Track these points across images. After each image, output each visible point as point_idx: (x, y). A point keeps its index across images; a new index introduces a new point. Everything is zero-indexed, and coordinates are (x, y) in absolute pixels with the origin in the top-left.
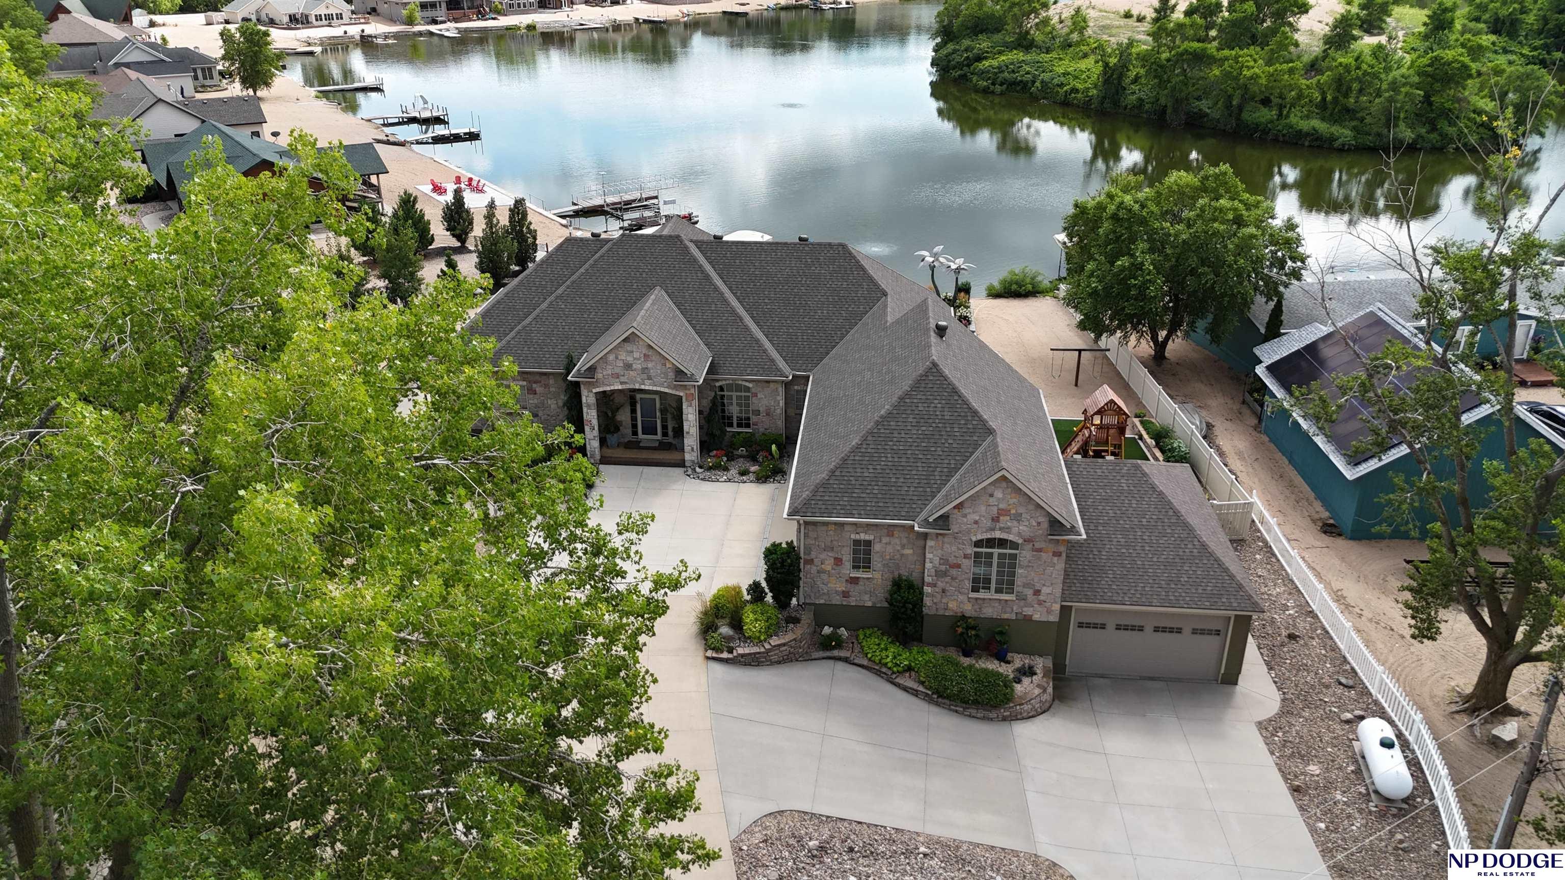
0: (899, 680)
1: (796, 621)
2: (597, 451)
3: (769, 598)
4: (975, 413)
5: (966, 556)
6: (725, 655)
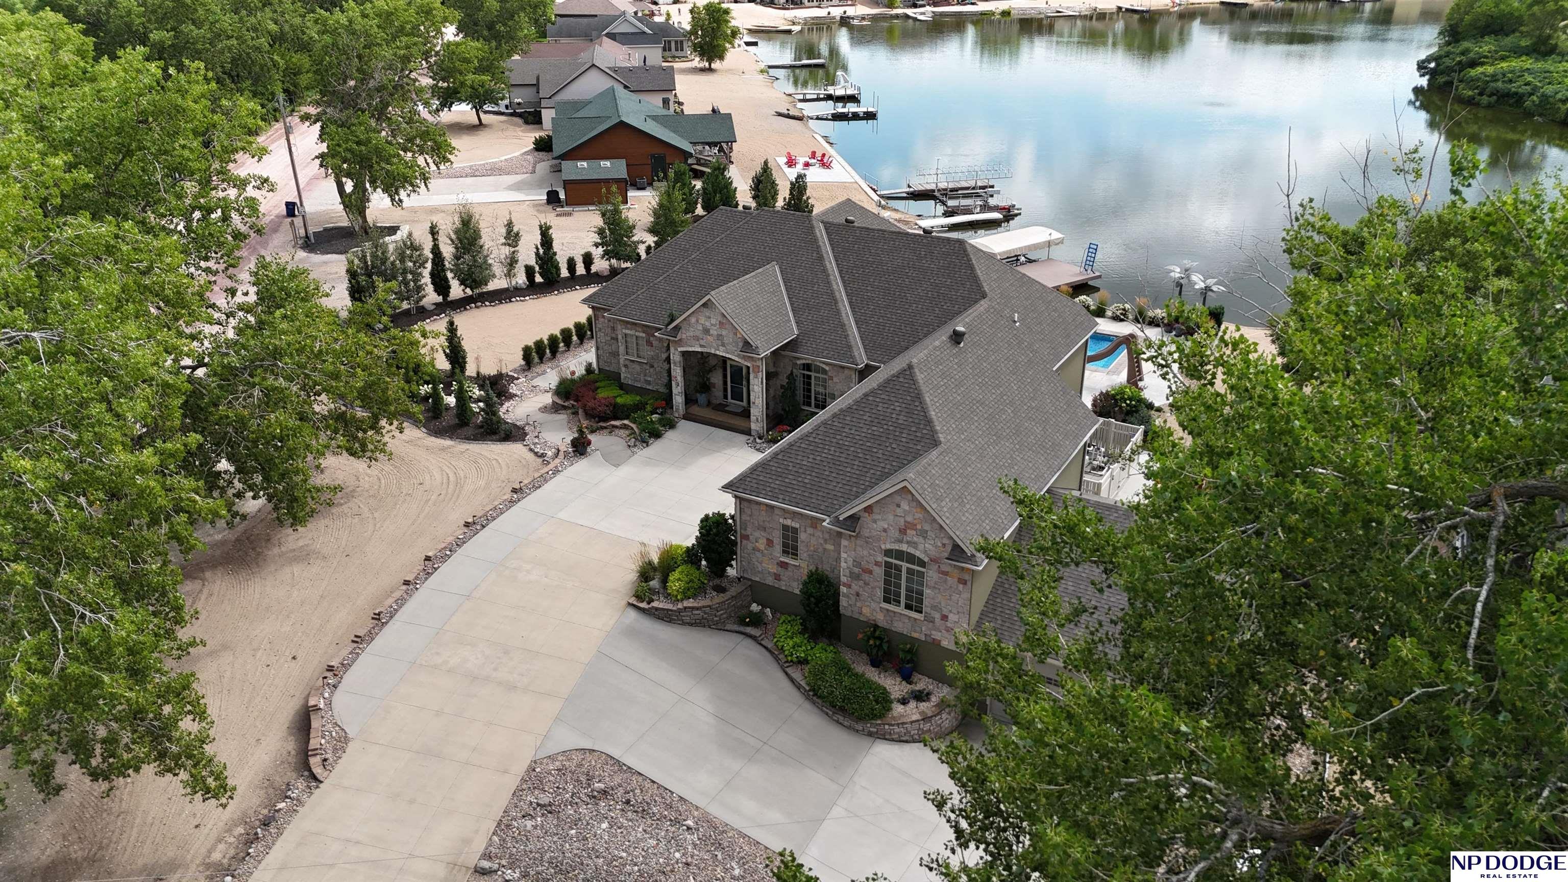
0: (789, 670)
1: (722, 590)
2: (682, 408)
3: (704, 563)
4: (929, 422)
5: (877, 564)
6: (643, 605)
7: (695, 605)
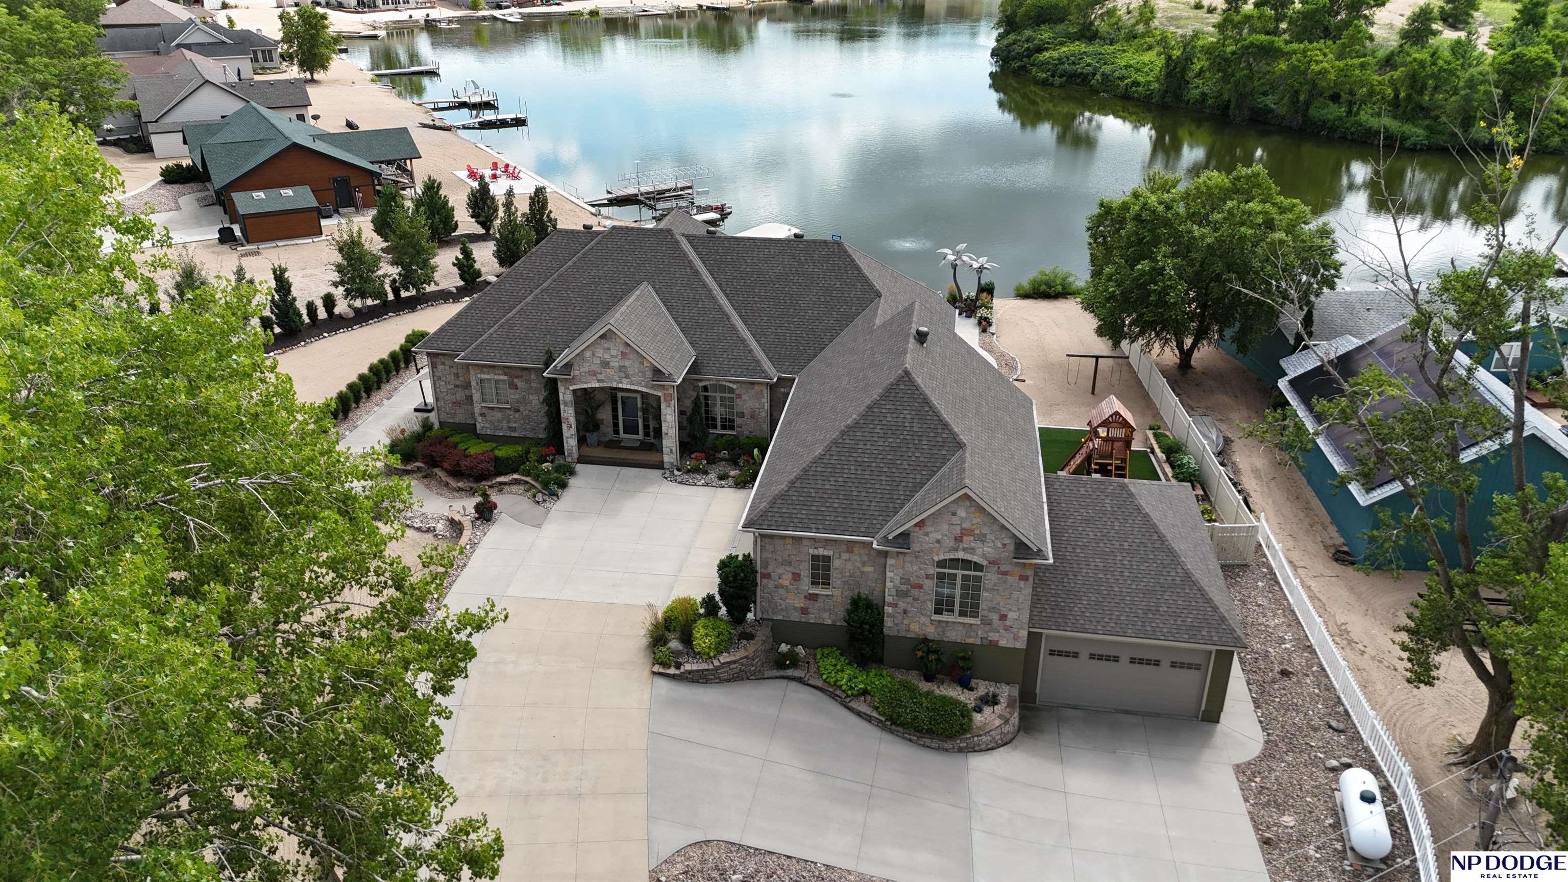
0: (853, 704)
1: (750, 637)
2: (575, 450)
3: (723, 611)
4: (946, 426)
5: (928, 577)
6: (672, 671)
7: (733, 658)
